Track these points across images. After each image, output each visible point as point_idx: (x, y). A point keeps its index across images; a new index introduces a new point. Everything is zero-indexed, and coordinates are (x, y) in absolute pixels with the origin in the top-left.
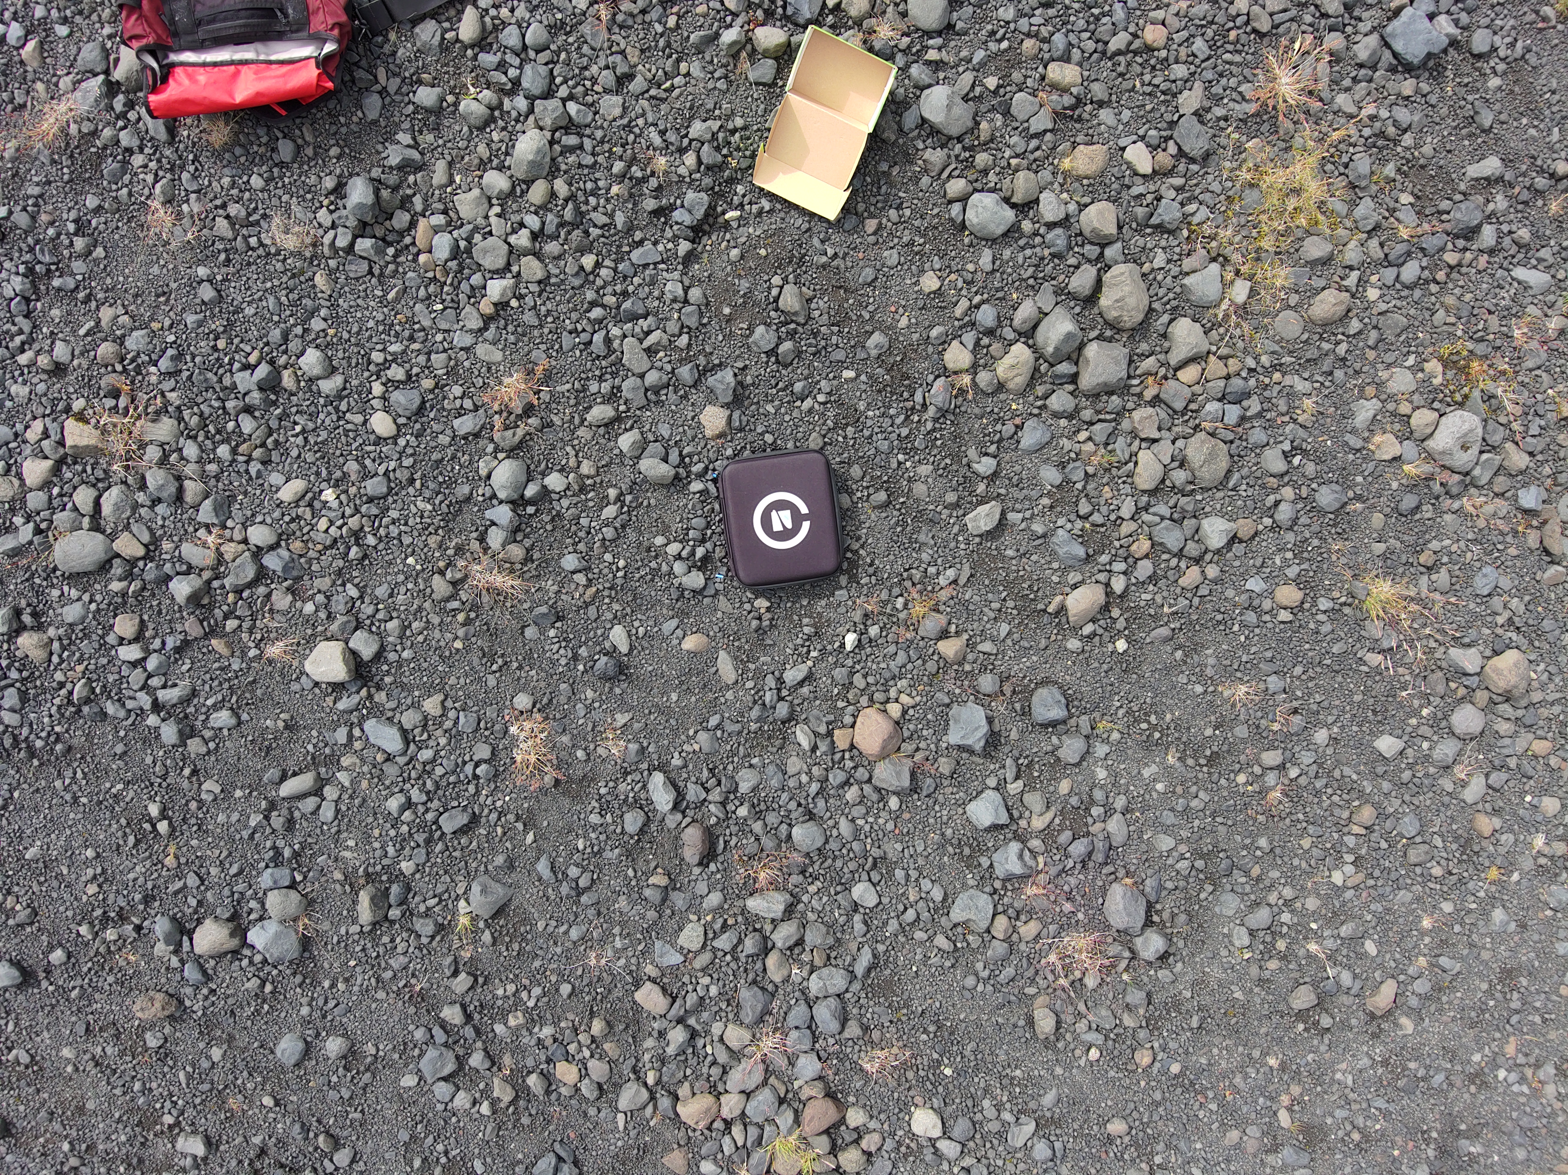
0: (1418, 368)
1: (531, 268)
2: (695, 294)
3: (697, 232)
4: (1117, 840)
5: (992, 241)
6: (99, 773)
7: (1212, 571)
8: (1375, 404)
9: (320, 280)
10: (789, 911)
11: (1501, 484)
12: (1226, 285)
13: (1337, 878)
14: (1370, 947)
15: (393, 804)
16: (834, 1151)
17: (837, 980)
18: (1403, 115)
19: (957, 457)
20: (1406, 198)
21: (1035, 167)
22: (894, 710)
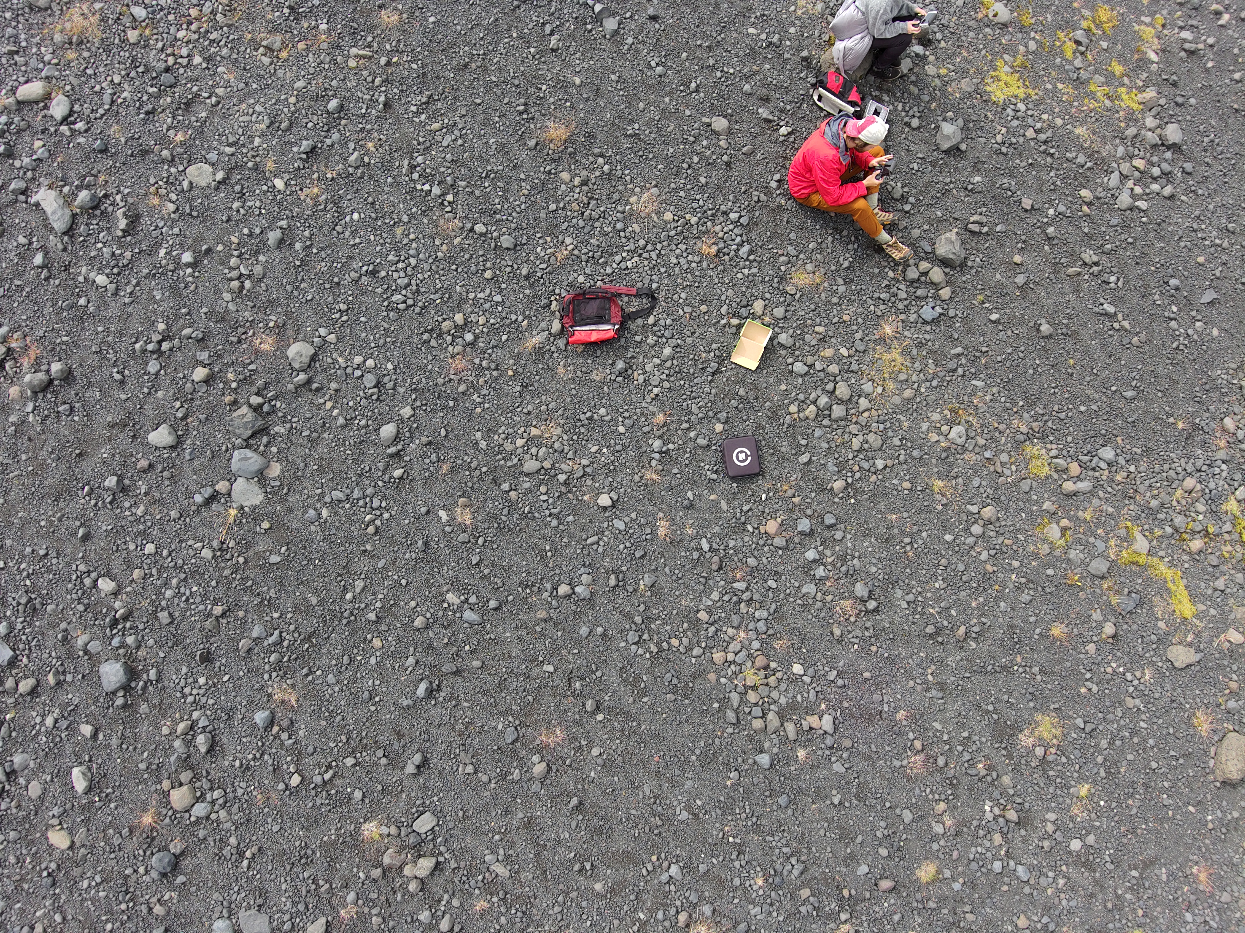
0: (941, 412)
1: (666, 385)
2: (713, 391)
3: (714, 374)
4: (857, 566)
5: (801, 376)
6: (530, 536)
7: (880, 477)
8: (927, 424)
9: (606, 389)
10: (747, 589)
11: (977, 450)
12: (875, 388)
13: (937, 585)
14: (953, 613)
15: (622, 547)
16: (766, 678)
17: (765, 614)
18: (927, 337)
19: (795, 439)
20: (931, 361)
21: (813, 355)
22: (779, 520)
